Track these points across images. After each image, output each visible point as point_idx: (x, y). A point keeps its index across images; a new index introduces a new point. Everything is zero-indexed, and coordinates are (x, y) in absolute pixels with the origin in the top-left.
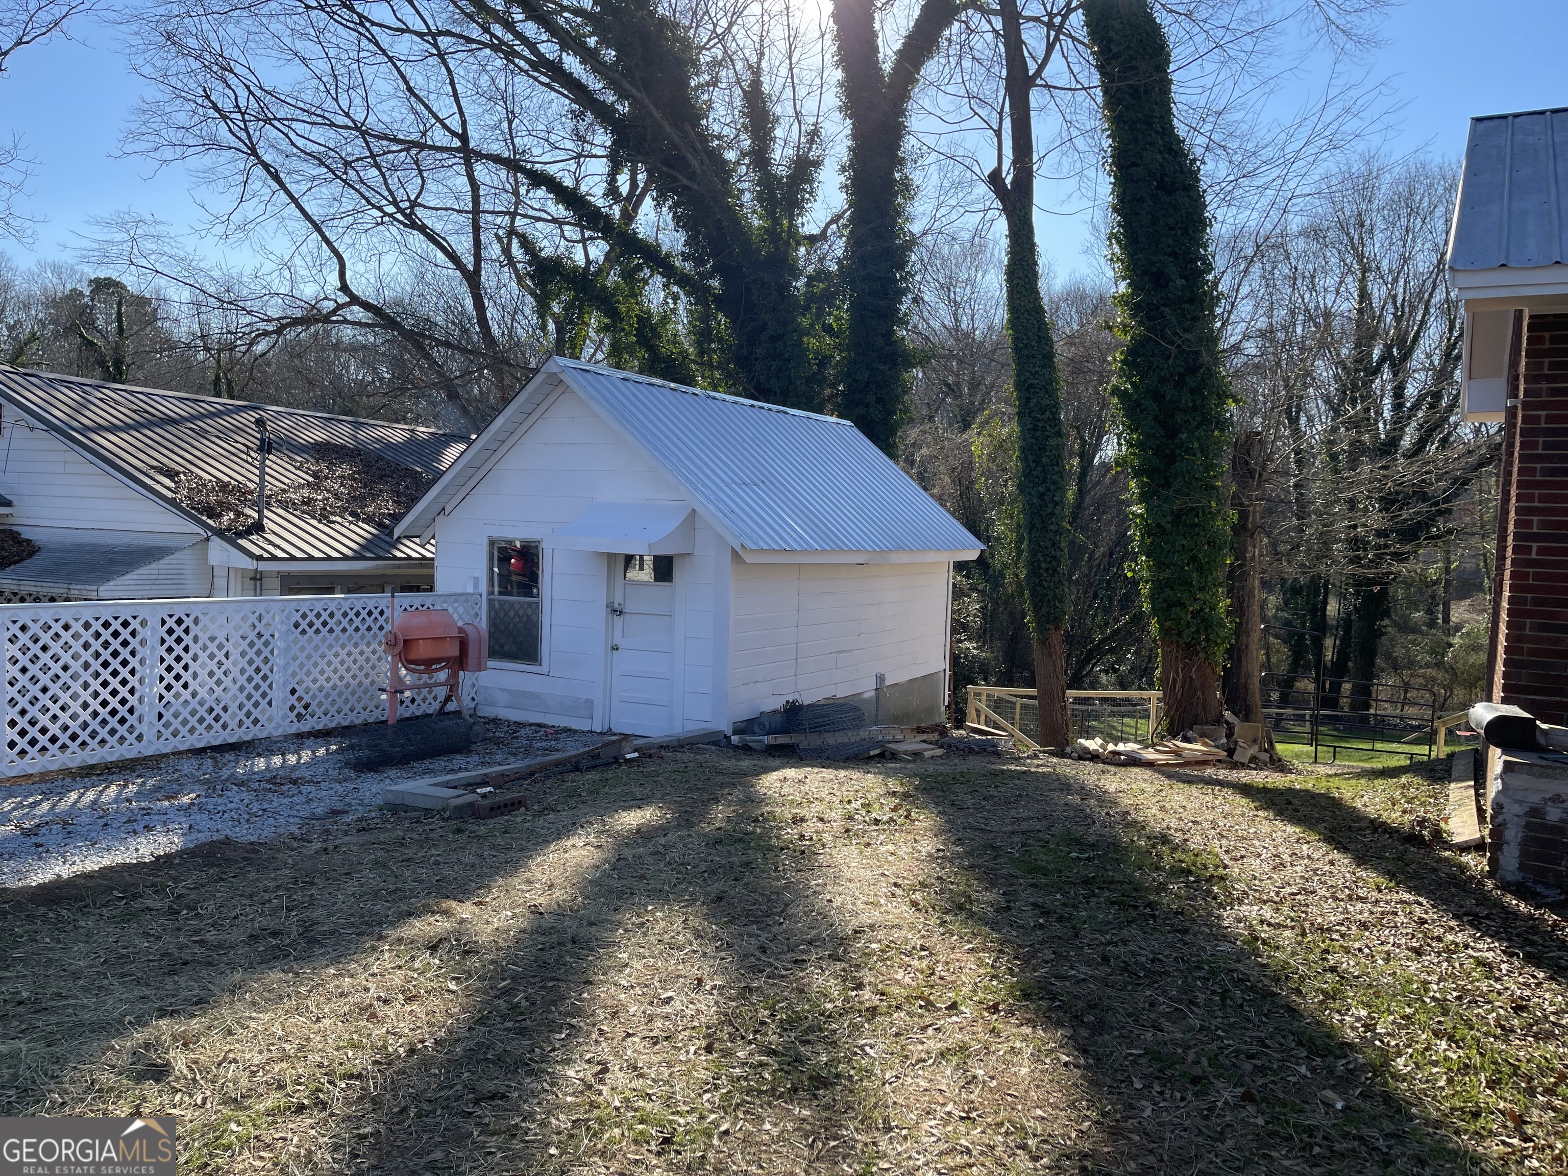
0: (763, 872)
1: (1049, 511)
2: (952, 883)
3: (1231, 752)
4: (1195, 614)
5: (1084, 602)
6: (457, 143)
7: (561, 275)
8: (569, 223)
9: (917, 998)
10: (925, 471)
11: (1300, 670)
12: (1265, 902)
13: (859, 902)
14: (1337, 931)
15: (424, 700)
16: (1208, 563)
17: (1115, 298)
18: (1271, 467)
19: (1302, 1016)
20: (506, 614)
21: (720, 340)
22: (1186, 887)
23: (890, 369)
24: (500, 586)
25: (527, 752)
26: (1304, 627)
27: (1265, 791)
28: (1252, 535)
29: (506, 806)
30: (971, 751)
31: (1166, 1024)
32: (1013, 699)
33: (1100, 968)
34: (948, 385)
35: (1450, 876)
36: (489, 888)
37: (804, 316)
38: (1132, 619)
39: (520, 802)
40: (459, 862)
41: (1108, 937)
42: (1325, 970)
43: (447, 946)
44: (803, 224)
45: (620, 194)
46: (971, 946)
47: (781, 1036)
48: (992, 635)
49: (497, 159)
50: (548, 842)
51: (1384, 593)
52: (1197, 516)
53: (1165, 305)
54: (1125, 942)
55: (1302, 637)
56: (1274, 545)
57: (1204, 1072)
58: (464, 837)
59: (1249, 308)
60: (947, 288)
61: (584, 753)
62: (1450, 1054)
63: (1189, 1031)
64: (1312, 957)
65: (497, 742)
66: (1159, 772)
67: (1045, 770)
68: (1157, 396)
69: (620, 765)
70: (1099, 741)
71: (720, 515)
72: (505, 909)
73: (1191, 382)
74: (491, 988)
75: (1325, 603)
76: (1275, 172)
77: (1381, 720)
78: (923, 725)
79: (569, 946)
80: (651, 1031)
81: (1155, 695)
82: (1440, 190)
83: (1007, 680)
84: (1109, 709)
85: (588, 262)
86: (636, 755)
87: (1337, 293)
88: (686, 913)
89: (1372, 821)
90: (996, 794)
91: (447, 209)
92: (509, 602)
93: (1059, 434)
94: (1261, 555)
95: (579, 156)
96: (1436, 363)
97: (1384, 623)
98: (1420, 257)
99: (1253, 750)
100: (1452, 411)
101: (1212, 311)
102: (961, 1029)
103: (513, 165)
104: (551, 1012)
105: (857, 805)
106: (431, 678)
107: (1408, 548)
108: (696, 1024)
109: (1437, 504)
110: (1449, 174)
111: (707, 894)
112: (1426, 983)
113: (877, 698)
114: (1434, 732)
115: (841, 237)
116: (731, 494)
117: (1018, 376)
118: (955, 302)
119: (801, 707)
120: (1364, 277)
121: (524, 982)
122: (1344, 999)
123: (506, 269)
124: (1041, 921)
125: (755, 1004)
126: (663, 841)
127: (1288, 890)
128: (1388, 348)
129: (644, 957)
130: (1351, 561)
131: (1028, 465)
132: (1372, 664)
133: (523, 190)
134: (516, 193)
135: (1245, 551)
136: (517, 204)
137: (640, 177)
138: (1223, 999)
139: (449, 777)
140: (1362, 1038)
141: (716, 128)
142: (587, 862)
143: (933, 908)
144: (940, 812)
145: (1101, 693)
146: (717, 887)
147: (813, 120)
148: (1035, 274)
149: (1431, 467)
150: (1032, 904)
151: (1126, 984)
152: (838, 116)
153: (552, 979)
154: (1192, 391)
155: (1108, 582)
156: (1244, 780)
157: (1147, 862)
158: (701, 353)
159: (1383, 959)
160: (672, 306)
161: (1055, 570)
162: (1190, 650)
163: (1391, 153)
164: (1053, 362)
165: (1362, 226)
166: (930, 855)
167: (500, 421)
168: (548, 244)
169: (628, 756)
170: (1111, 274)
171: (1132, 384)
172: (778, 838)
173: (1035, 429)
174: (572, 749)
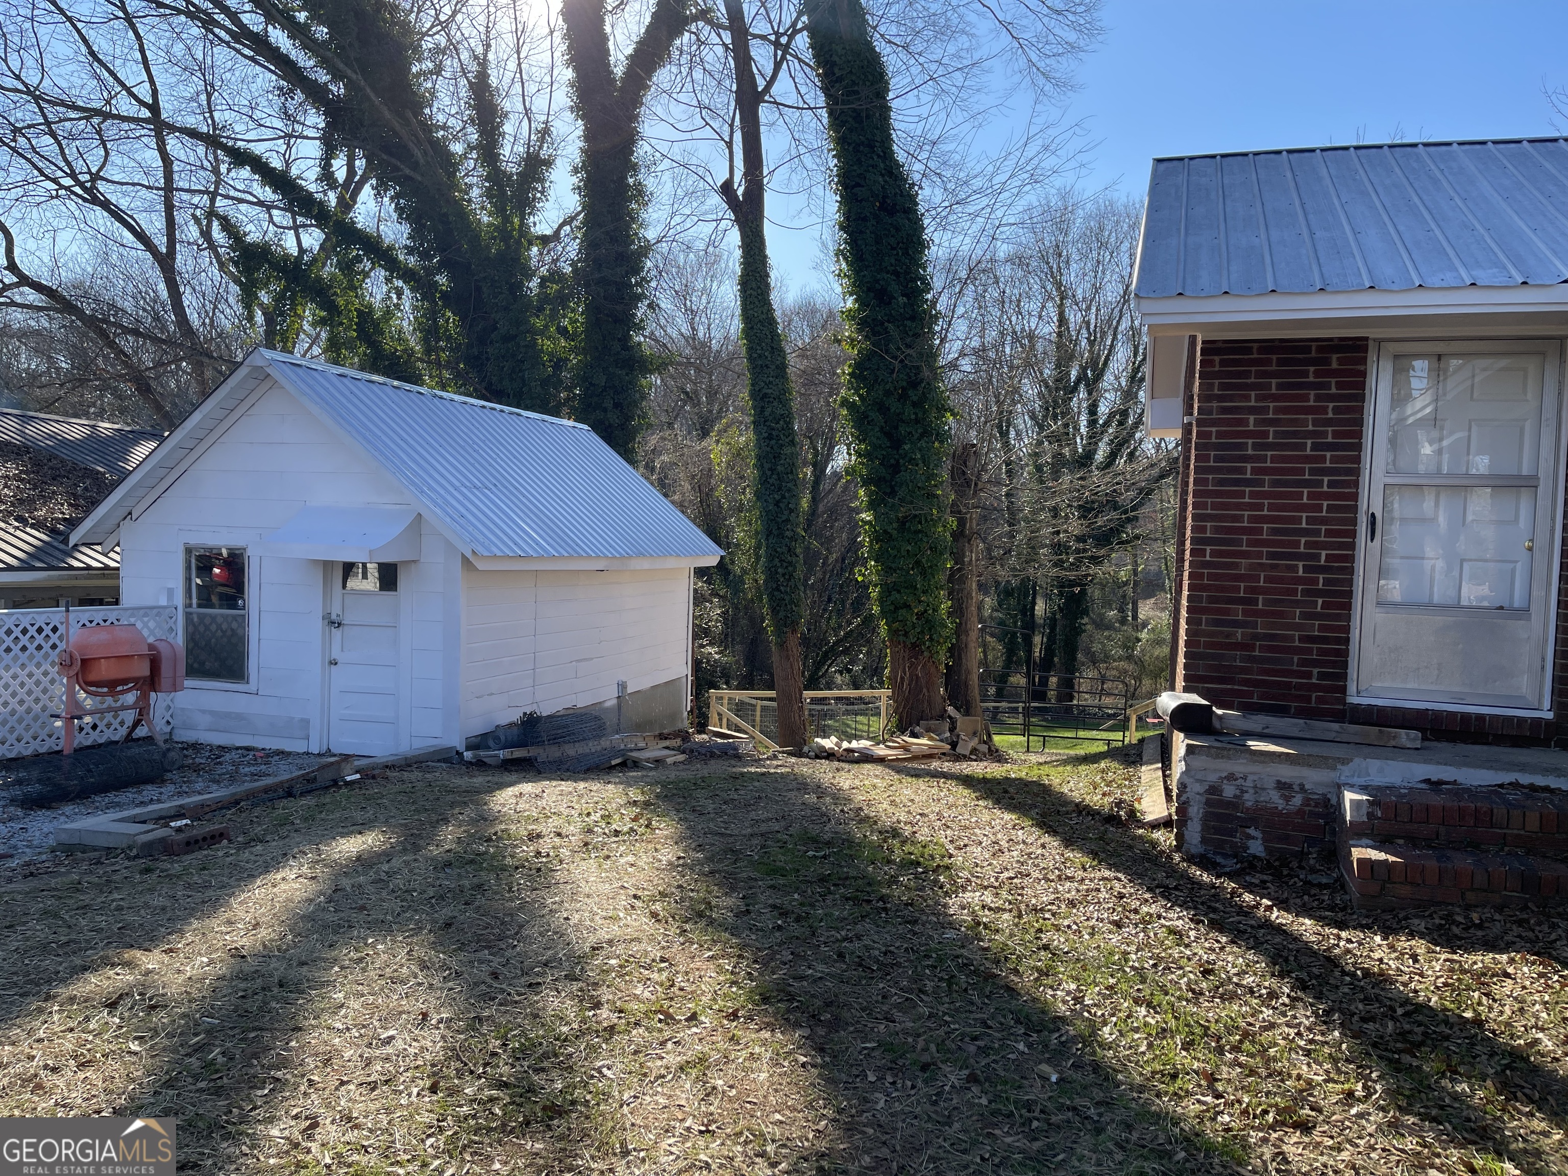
0: (496, 893)
1: (784, 518)
2: (692, 890)
3: (954, 745)
4: (920, 616)
5: (819, 606)
6: (145, 113)
7: (269, 263)
8: (277, 208)
9: (656, 1012)
10: (666, 477)
11: (1013, 666)
12: (986, 888)
13: (597, 918)
14: (1049, 910)
15: (108, 725)
16: (931, 567)
17: (842, 312)
18: (985, 477)
19: (1019, 994)
20: (207, 628)
21: (449, 338)
22: (916, 878)
23: (627, 374)
24: (199, 598)
25: (233, 778)
26: (1016, 626)
27: (985, 781)
28: (969, 540)
29: (204, 839)
30: (712, 755)
31: (897, 1015)
32: (754, 702)
33: (837, 965)
34: (687, 393)
35: (1145, 852)
36: (181, 932)
37: (538, 317)
38: (863, 622)
39: (221, 835)
40: (146, 905)
41: (843, 933)
42: (1039, 949)
43: (129, 1002)
44: (535, 224)
45: (336, 180)
46: (711, 953)
47: (513, 1066)
48: (733, 640)
49: (193, 133)
50: (253, 877)
51: (1083, 592)
52: (920, 523)
53: (889, 322)
54: (859, 937)
55: (1014, 635)
56: (989, 550)
57: (932, 1058)
58: (154, 876)
59: (964, 328)
60: (683, 295)
61: (298, 777)
62: (1149, 1020)
63: (919, 1019)
64: (1027, 937)
65: (197, 769)
66: (889, 767)
67: (783, 770)
68: (882, 408)
69: (340, 787)
70: (834, 739)
71: (448, 520)
72: (200, 955)
73: (914, 395)
74: (182, 1045)
75: (1034, 603)
76: (985, 201)
77: (1083, 710)
78: (665, 731)
79: (276, 990)
80: (369, 1075)
81: (884, 693)
82: (1125, 227)
83: (747, 683)
84: (844, 708)
85: (302, 251)
86: (358, 776)
87: (1040, 317)
88: (411, 944)
89: (1077, 805)
90: (736, 797)
91: (134, 184)
92: (210, 615)
93: (793, 443)
94: (977, 560)
95: (290, 136)
96: (1124, 384)
97: (1083, 621)
98: (1109, 287)
99: (974, 743)
100: (1137, 427)
101: (930, 328)
102: (700, 1040)
103: (212, 141)
104: (252, 1066)
105: (596, 817)
106: (116, 701)
107: (1102, 552)
108: (420, 1063)
109: (1126, 512)
110: (1133, 213)
111: (434, 921)
112: (1126, 953)
113: (619, 706)
114: (1127, 719)
115: (575, 239)
116: (461, 498)
117: (753, 385)
118: (692, 311)
119: (540, 718)
120: (1062, 304)
121: (221, 1035)
122: (1055, 974)
123: (206, 253)
124: (779, 922)
125: (485, 1035)
126: (385, 867)
127: (1006, 874)
128: (1083, 369)
129: (363, 995)
130: (1055, 565)
131: (764, 473)
132: (1074, 659)
133: (223, 168)
134: (216, 171)
135: (964, 556)
136: (217, 184)
137: (357, 163)
138: (949, 986)
139: (137, 811)
140: (1072, 1010)
141: (441, 118)
142: (299, 896)
143: (673, 918)
144: (681, 819)
145: (836, 693)
146: (445, 913)
147: (544, 118)
148: (768, 285)
149: (1120, 478)
150: (771, 906)
151: (860, 978)
152: (569, 116)
153: (255, 1029)
154: (914, 404)
155: (841, 586)
156: (965, 772)
157: (879, 856)
158: (428, 351)
159: (1089, 934)
160: (395, 301)
161: (791, 575)
162: (915, 649)
163: (1084, 190)
164: (786, 373)
165: (1060, 255)
166: (670, 863)
167: (196, 417)
168: (254, 229)
169: (348, 778)
170: (839, 290)
171: (860, 396)
172: (512, 857)
173: (770, 438)
174: (284, 773)
